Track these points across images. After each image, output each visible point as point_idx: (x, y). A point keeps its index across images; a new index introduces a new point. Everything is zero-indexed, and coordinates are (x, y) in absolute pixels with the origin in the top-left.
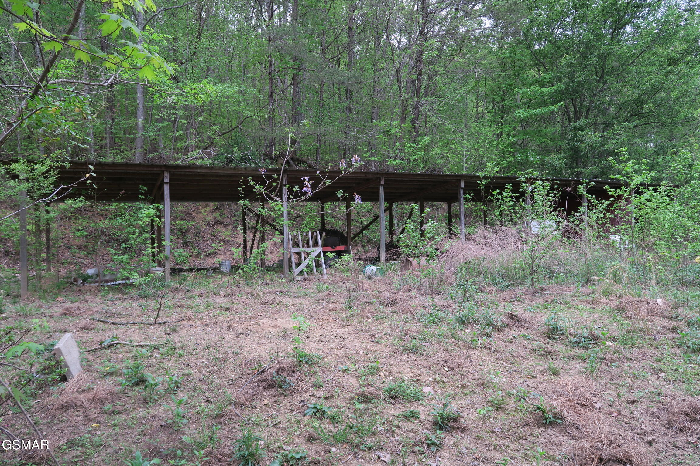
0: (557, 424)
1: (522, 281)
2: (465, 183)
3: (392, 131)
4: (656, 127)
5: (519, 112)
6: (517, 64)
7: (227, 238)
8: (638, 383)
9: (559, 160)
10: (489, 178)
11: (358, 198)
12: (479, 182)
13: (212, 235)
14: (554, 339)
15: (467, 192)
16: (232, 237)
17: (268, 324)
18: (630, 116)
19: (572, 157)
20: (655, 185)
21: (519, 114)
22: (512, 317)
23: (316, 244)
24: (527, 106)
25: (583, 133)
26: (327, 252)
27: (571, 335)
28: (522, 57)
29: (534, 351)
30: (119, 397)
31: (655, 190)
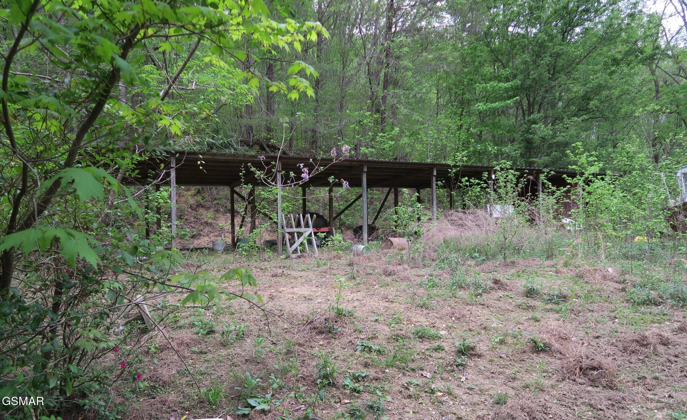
0: (546, 351)
1: (494, 256)
2: (437, 171)
3: (365, 121)
4: (600, 121)
5: (479, 106)
6: (478, 60)
7: (210, 221)
8: (600, 325)
9: (515, 150)
10: (459, 166)
11: (345, 184)
12: (450, 170)
13: (195, 218)
14: (532, 297)
15: (439, 179)
16: (214, 219)
17: (288, 292)
18: (577, 112)
19: (526, 148)
20: (601, 174)
21: (479, 108)
22: (496, 282)
23: (307, 226)
24: (485, 99)
25: (537, 126)
26: (318, 232)
27: (545, 294)
28: (481, 54)
29: (519, 306)
30: (199, 342)
31: (603, 179)
